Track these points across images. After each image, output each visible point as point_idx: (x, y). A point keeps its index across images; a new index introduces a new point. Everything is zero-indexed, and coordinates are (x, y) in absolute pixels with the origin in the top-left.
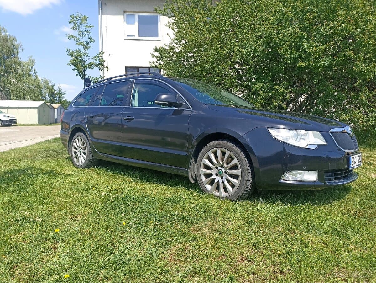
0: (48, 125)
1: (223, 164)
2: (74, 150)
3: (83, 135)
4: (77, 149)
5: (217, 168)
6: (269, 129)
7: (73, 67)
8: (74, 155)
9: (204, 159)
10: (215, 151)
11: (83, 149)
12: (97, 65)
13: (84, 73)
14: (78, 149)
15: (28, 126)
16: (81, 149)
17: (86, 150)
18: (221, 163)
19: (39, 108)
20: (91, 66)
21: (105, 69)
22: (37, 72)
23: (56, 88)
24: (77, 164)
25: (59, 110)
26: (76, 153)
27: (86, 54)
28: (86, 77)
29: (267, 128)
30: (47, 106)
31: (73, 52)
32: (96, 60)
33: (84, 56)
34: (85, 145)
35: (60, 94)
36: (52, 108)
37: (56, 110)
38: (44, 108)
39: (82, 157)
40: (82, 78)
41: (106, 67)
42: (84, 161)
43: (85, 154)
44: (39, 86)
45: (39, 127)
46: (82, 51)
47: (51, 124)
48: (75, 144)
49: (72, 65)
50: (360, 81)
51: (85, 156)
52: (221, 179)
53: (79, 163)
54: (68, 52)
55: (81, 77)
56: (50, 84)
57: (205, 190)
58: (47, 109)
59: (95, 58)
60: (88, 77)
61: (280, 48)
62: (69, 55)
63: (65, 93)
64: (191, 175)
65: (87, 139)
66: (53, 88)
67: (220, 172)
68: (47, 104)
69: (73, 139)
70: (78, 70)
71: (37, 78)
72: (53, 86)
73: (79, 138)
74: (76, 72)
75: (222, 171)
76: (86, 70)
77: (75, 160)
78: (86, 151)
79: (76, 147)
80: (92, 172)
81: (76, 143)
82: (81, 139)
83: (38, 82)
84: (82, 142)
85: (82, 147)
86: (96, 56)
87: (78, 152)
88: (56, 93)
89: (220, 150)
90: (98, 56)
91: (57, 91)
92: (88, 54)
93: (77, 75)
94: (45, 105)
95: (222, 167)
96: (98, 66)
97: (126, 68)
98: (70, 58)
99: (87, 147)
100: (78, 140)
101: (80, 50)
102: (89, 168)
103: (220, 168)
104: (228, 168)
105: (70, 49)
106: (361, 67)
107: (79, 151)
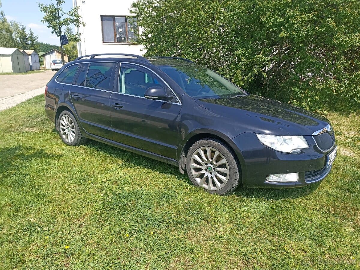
0: (23, 73)
1: (213, 161)
2: (61, 127)
3: (70, 113)
4: (64, 126)
5: (206, 164)
6: (257, 135)
7: (47, 24)
8: (62, 131)
9: (193, 155)
10: (205, 149)
11: (71, 127)
12: (72, 21)
13: (60, 30)
14: (66, 127)
15: (3, 74)
16: (68, 127)
17: (74, 128)
18: (211, 161)
19: (12, 56)
20: (66, 22)
21: (81, 26)
22: (5, 15)
23: (27, 32)
24: (67, 140)
25: (33, 56)
26: (64, 130)
27: (60, 9)
28: (63, 34)
29: (255, 133)
30: (20, 53)
31: (46, 7)
32: (71, 15)
33: (58, 11)
34: (73, 124)
35: (33, 38)
36: (26, 55)
37: (30, 57)
38: (17, 55)
39: (70, 135)
40: (58, 36)
41: (82, 23)
42: (73, 139)
43: (73, 132)
44: (8, 31)
45: (15, 76)
46: (56, 6)
47: (26, 72)
48: (62, 122)
49: (46, 22)
50: (339, 52)
51: (74, 135)
52: (210, 174)
53: (68, 140)
54: (40, 7)
55: (57, 34)
56: (21, 28)
57: (195, 182)
58: (20, 56)
59: (70, 13)
60: (65, 34)
61: (263, 16)
62: (42, 11)
63: (37, 38)
64: (181, 167)
65: (74, 119)
66: (24, 32)
67: (209, 168)
68: (20, 51)
69: (60, 116)
70: (53, 28)
71: (5, 21)
72: (23, 29)
73: (66, 116)
74: (51, 29)
75: (211, 168)
76: (61, 27)
77: (64, 136)
78: (74, 130)
79: (64, 124)
80: (82, 150)
81: (63, 120)
82: (69, 118)
83: (7, 26)
84: (70, 120)
85: (70, 125)
86: (71, 11)
87: (66, 130)
88: (27, 37)
89: (209, 149)
90: (73, 11)
91: (29, 35)
92: (62, 9)
93: (53, 32)
94: (18, 51)
95: (211, 164)
96: (74, 22)
97: (102, 16)
98: (44, 14)
99: (75, 126)
100: (65, 117)
101: (53, 5)
102: (78, 146)
103: (209, 165)
104: (217, 166)
105: (42, 4)
106: (341, 38)
107: (67, 128)
